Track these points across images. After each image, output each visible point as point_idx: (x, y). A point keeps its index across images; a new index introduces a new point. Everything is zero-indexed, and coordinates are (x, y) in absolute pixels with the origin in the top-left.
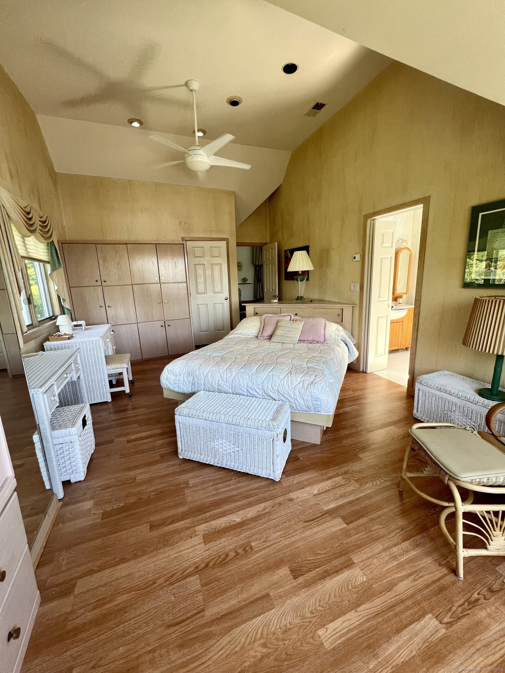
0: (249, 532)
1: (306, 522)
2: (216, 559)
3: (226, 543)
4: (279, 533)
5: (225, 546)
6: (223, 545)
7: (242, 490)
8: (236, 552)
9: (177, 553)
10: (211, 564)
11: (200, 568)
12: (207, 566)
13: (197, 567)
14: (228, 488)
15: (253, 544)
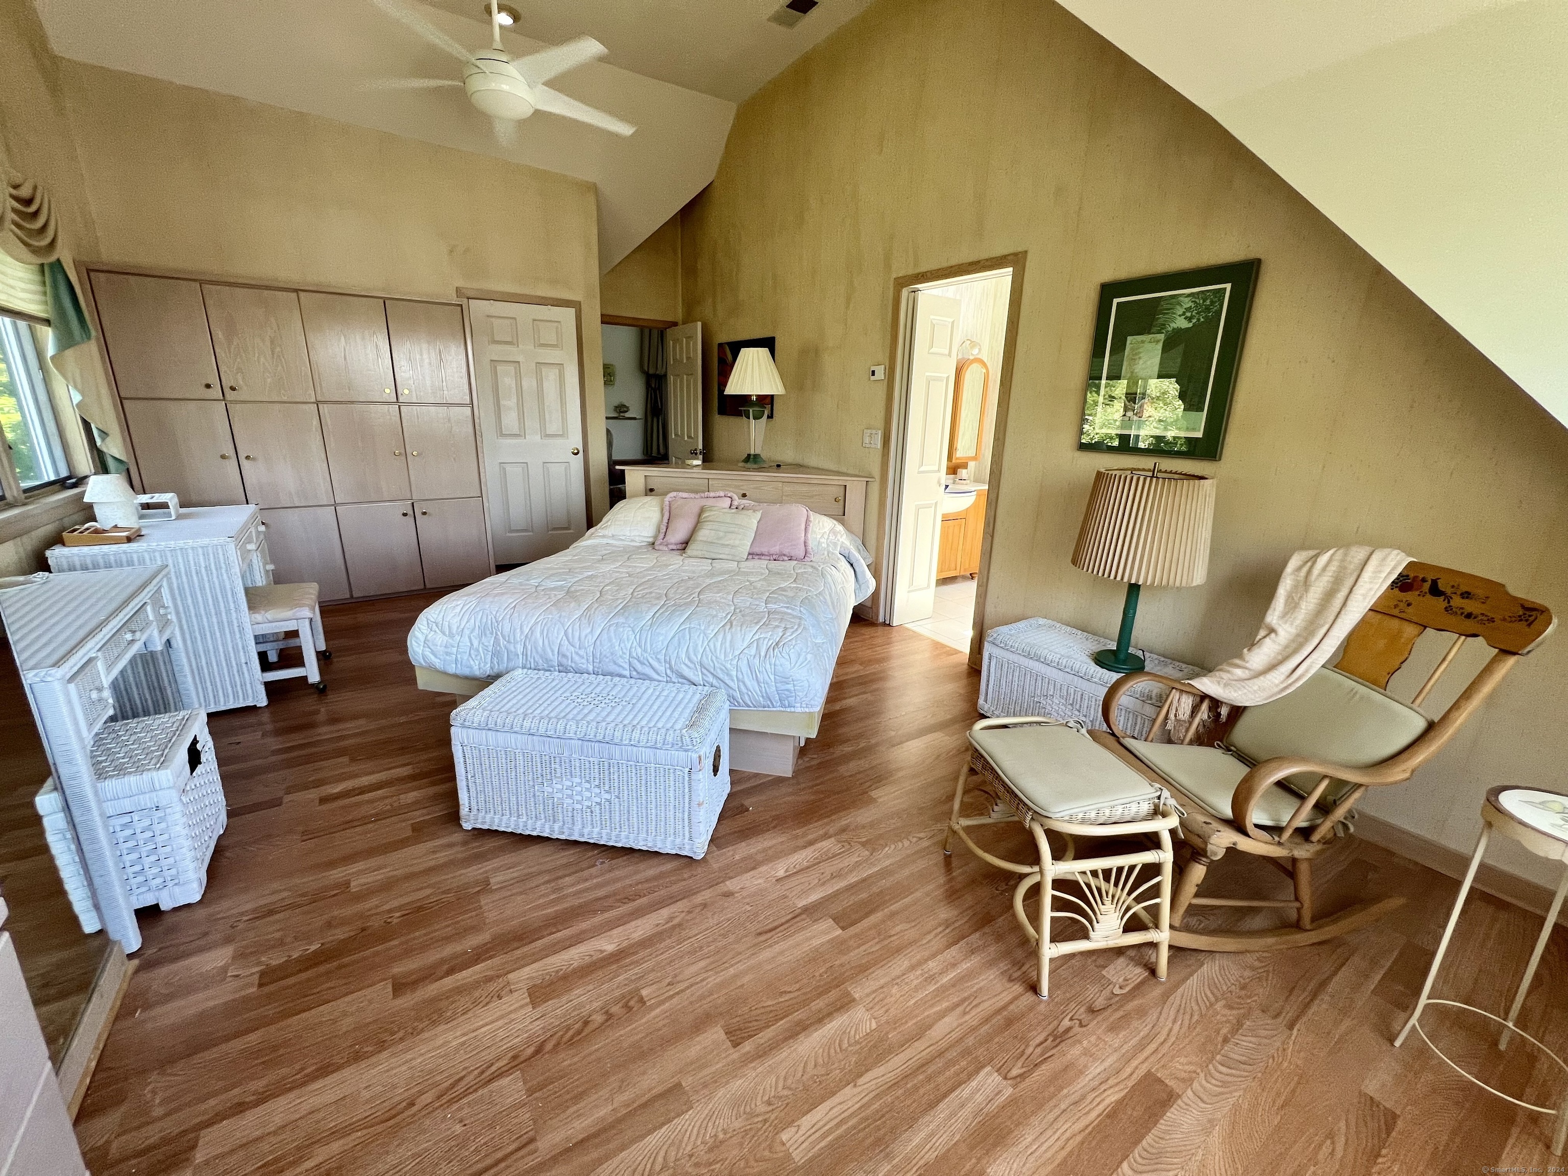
0: (636, 970)
1: (760, 934)
2: (561, 1033)
3: (583, 999)
4: (702, 964)
5: (581, 1005)
6: (575, 1002)
7: (619, 885)
8: (607, 1012)
9: (464, 1035)
10: (549, 1046)
11: (522, 1059)
12: (538, 1051)
13: (515, 1057)
14: (587, 884)
15: (644, 993)
